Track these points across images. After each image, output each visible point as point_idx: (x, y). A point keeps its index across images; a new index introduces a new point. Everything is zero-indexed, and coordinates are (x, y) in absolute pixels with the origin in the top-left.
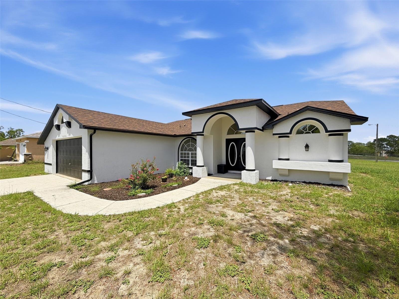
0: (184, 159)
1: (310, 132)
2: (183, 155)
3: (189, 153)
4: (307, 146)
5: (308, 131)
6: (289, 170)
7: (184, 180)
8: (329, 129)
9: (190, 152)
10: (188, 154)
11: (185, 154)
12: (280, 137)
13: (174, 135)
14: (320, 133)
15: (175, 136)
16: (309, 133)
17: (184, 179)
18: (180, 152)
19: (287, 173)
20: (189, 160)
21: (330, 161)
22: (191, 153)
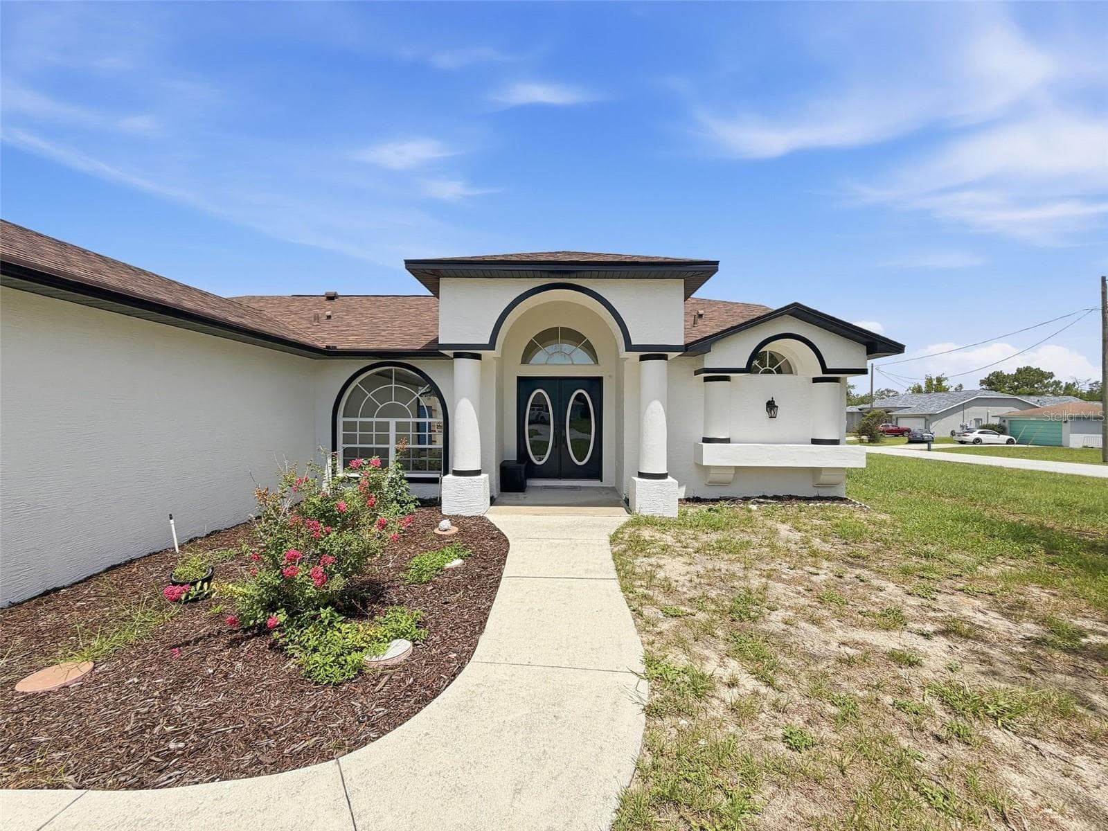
0: (361, 448)
1: (773, 369)
2: (358, 433)
3: (388, 423)
4: (771, 406)
5: (768, 367)
6: (736, 467)
7: (436, 531)
8: (829, 366)
9: (393, 422)
10: (385, 427)
11: (366, 427)
12: (706, 379)
13: (328, 347)
14: (791, 373)
15: (330, 353)
16: (771, 372)
17: (437, 526)
18: (341, 420)
19: (730, 476)
20: (388, 449)
21: (814, 442)
22: (397, 422)
